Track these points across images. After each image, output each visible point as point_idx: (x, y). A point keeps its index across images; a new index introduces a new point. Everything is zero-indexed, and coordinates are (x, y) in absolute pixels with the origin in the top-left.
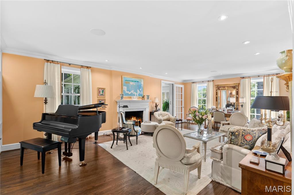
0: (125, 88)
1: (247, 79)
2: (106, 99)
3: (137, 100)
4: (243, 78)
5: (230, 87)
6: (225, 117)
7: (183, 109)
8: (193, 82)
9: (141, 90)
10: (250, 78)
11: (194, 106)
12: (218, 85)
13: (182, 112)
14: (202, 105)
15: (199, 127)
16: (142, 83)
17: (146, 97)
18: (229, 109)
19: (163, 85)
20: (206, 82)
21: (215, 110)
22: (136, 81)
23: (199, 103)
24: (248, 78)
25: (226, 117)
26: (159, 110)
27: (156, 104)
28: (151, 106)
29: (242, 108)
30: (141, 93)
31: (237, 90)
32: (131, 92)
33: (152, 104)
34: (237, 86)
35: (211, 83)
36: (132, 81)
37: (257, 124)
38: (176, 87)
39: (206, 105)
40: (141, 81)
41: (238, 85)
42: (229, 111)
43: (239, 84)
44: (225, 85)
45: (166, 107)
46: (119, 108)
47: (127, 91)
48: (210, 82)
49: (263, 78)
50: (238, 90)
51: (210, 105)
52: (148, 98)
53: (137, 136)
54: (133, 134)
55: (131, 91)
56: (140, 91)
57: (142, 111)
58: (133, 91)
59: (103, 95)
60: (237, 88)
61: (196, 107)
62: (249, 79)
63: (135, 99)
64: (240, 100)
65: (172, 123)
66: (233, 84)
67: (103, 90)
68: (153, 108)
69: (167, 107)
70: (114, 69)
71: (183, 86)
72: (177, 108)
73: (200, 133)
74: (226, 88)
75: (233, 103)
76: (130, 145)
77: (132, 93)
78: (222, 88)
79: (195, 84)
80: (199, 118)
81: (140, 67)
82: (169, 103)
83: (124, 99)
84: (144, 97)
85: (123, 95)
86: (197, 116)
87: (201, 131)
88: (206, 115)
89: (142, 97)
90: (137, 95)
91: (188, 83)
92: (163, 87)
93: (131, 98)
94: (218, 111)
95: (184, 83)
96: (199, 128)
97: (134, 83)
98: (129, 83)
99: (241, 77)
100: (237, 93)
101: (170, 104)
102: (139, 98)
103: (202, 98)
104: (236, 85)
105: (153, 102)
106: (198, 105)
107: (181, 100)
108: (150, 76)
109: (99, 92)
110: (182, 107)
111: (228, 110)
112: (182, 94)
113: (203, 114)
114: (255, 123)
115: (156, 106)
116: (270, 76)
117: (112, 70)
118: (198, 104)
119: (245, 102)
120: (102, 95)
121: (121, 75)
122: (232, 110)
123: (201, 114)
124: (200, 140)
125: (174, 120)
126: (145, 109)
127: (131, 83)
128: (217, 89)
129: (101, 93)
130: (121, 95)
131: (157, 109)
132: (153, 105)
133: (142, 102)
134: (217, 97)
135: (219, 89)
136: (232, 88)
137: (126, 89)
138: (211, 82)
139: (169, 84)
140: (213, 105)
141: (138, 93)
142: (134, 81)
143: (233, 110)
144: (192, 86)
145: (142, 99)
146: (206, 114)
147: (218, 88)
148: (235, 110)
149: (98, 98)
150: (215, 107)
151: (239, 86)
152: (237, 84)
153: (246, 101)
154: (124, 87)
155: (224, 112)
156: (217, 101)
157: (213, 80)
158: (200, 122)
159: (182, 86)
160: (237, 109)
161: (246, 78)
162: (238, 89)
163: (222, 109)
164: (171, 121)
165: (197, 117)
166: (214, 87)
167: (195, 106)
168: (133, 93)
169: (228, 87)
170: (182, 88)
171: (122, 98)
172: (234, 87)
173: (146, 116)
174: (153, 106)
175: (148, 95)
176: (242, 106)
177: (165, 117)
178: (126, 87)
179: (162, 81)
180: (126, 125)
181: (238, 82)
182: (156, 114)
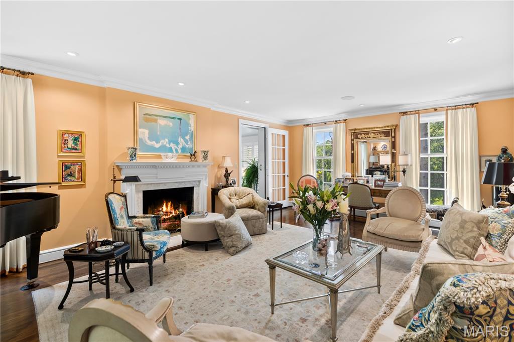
0: (144, 133)
1: (413, 116)
2: (87, 159)
3: (177, 162)
4: (405, 113)
5: (380, 133)
6: (371, 195)
7: (287, 179)
8: (307, 124)
9: (187, 138)
10: (419, 113)
11: (307, 174)
12: (355, 129)
13: (284, 186)
14: (325, 171)
15: (317, 233)
16: (192, 122)
17: (200, 156)
18: (378, 178)
19: (244, 129)
20: (332, 124)
21: (351, 182)
22: (173, 118)
23: (319, 167)
24: (415, 114)
25: (374, 196)
26: (234, 183)
27: (227, 171)
28: (216, 176)
29: (404, 175)
30: (187, 146)
31: (393, 140)
32: (162, 143)
33: (218, 171)
34: (393, 130)
35: (342, 126)
36: (165, 117)
37: (473, 224)
38: (273, 134)
39: (332, 170)
40: (190, 119)
41: (395, 129)
42: (379, 183)
43: (396, 126)
44: (369, 128)
45: (252, 176)
46: (114, 183)
47: (150, 139)
48: (339, 124)
49: (445, 112)
50: (395, 140)
51: (341, 172)
52: (205, 158)
53: (150, 261)
54: (141, 258)
55: (163, 141)
56: (186, 142)
57: (191, 189)
58: (167, 140)
59: (76, 149)
60: (393, 135)
61: (312, 175)
62: (417, 115)
63: (170, 158)
64: (401, 160)
65: (260, 213)
66: (385, 127)
67: (78, 137)
68: (219, 179)
69: (254, 175)
70: (109, 83)
71: (288, 132)
72: (274, 177)
73: (320, 250)
74: (372, 135)
75: (386, 167)
76: (129, 289)
77: (165, 146)
78: (363, 135)
79: (309, 128)
80: (317, 209)
81: (178, 83)
82: (259, 167)
83: (138, 160)
84: (194, 155)
85: (136, 149)
86: (310, 202)
87: (320, 246)
88: (335, 201)
89: (189, 155)
90: (176, 150)
91: (297, 126)
92: (242, 136)
93: (160, 157)
94: (356, 183)
95: (290, 127)
96: (317, 235)
97: (170, 123)
98: (156, 121)
99: (402, 113)
100: (394, 145)
101: (259, 170)
102: (182, 158)
103: (325, 157)
104: (391, 129)
105: (219, 167)
106: (317, 172)
107: (282, 161)
108: (213, 109)
109: (65, 142)
110: (284, 176)
111: (375, 180)
112: (284, 150)
113: (325, 198)
114: (464, 222)
115: (227, 175)
116: (459, 108)
117: (105, 85)
118: (315, 170)
119: (410, 164)
120: (74, 151)
121: (133, 100)
122: (384, 181)
123: (322, 198)
124: (319, 279)
125: (263, 207)
126: (199, 181)
127: (162, 122)
128: (353, 138)
129: (71, 144)
130: (130, 150)
131: (229, 182)
132: (220, 172)
133: (190, 166)
134: (353, 155)
135: (357, 138)
136: (382, 135)
137: (147, 135)
138: (342, 124)
139: (258, 128)
140: (346, 171)
141: (180, 146)
142: (170, 117)
143: (387, 181)
144: (305, 132)
145: (192, 161)
146: (335, 197)
147: (356, 135)
148: (389, 180)
149: (59, 156)
150: (349, 175)
151: (397, 130)
152: (392, 126)
153: (412, 162)
154: (140, 130)
155: (367, 185)
156: (352, 162)
157: (345, 120)
158: (319, 218)
159: (285, 133)
160: (394, 178)
161: (411, 114)
162: (394, 137)
163: (363, 178)
164: (257, 207)
165: (310, 207)
166: (347, 135)
167: (310, 174)
168: (167, 145)
169: (374, 133)
170: (284, 136)
171: (133, 156)
172: (387, 134)
173: (201, 199)
174: (219, 176)
175: (205, 150)
176: (404, 171)
177: (244, 201)
178: (147, 132)
179: (240, 120)
180: (120, 232)
181: (395, 123)
182: (224, 194)
